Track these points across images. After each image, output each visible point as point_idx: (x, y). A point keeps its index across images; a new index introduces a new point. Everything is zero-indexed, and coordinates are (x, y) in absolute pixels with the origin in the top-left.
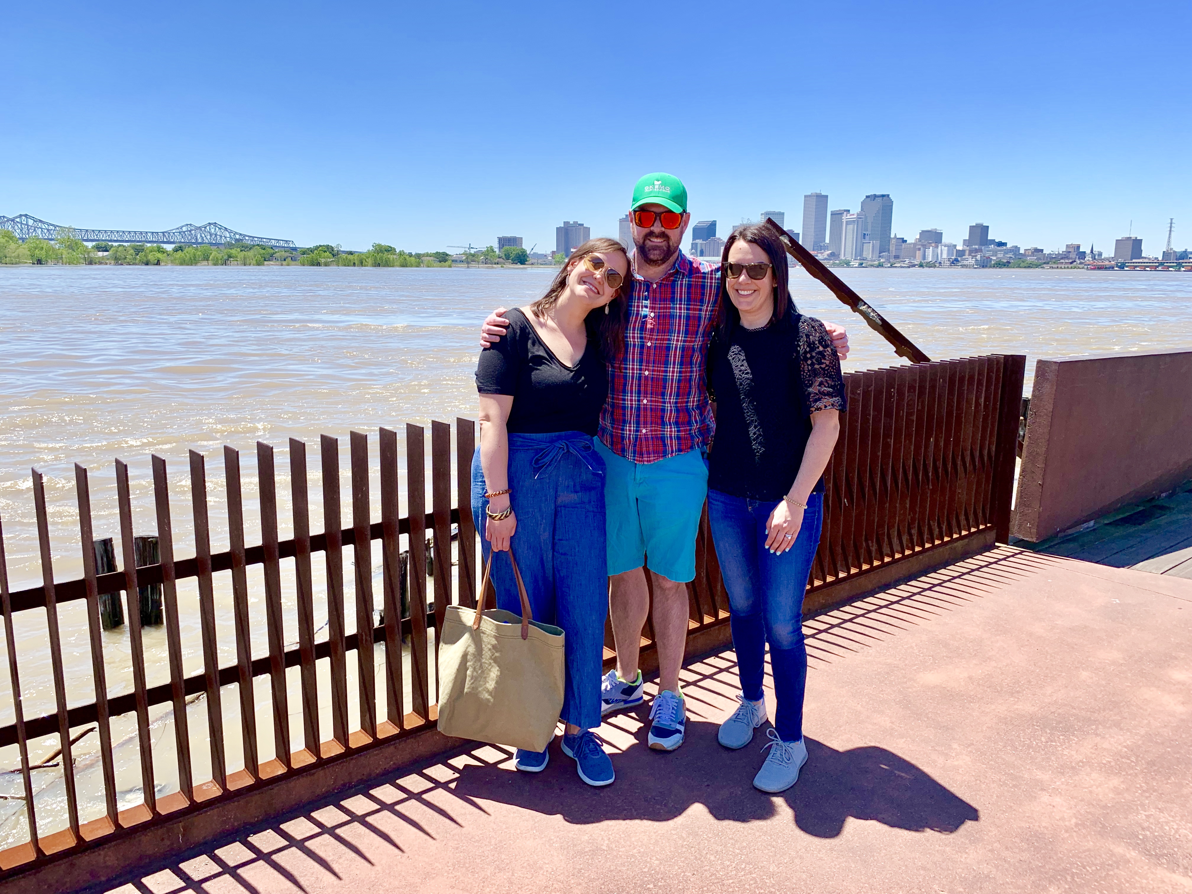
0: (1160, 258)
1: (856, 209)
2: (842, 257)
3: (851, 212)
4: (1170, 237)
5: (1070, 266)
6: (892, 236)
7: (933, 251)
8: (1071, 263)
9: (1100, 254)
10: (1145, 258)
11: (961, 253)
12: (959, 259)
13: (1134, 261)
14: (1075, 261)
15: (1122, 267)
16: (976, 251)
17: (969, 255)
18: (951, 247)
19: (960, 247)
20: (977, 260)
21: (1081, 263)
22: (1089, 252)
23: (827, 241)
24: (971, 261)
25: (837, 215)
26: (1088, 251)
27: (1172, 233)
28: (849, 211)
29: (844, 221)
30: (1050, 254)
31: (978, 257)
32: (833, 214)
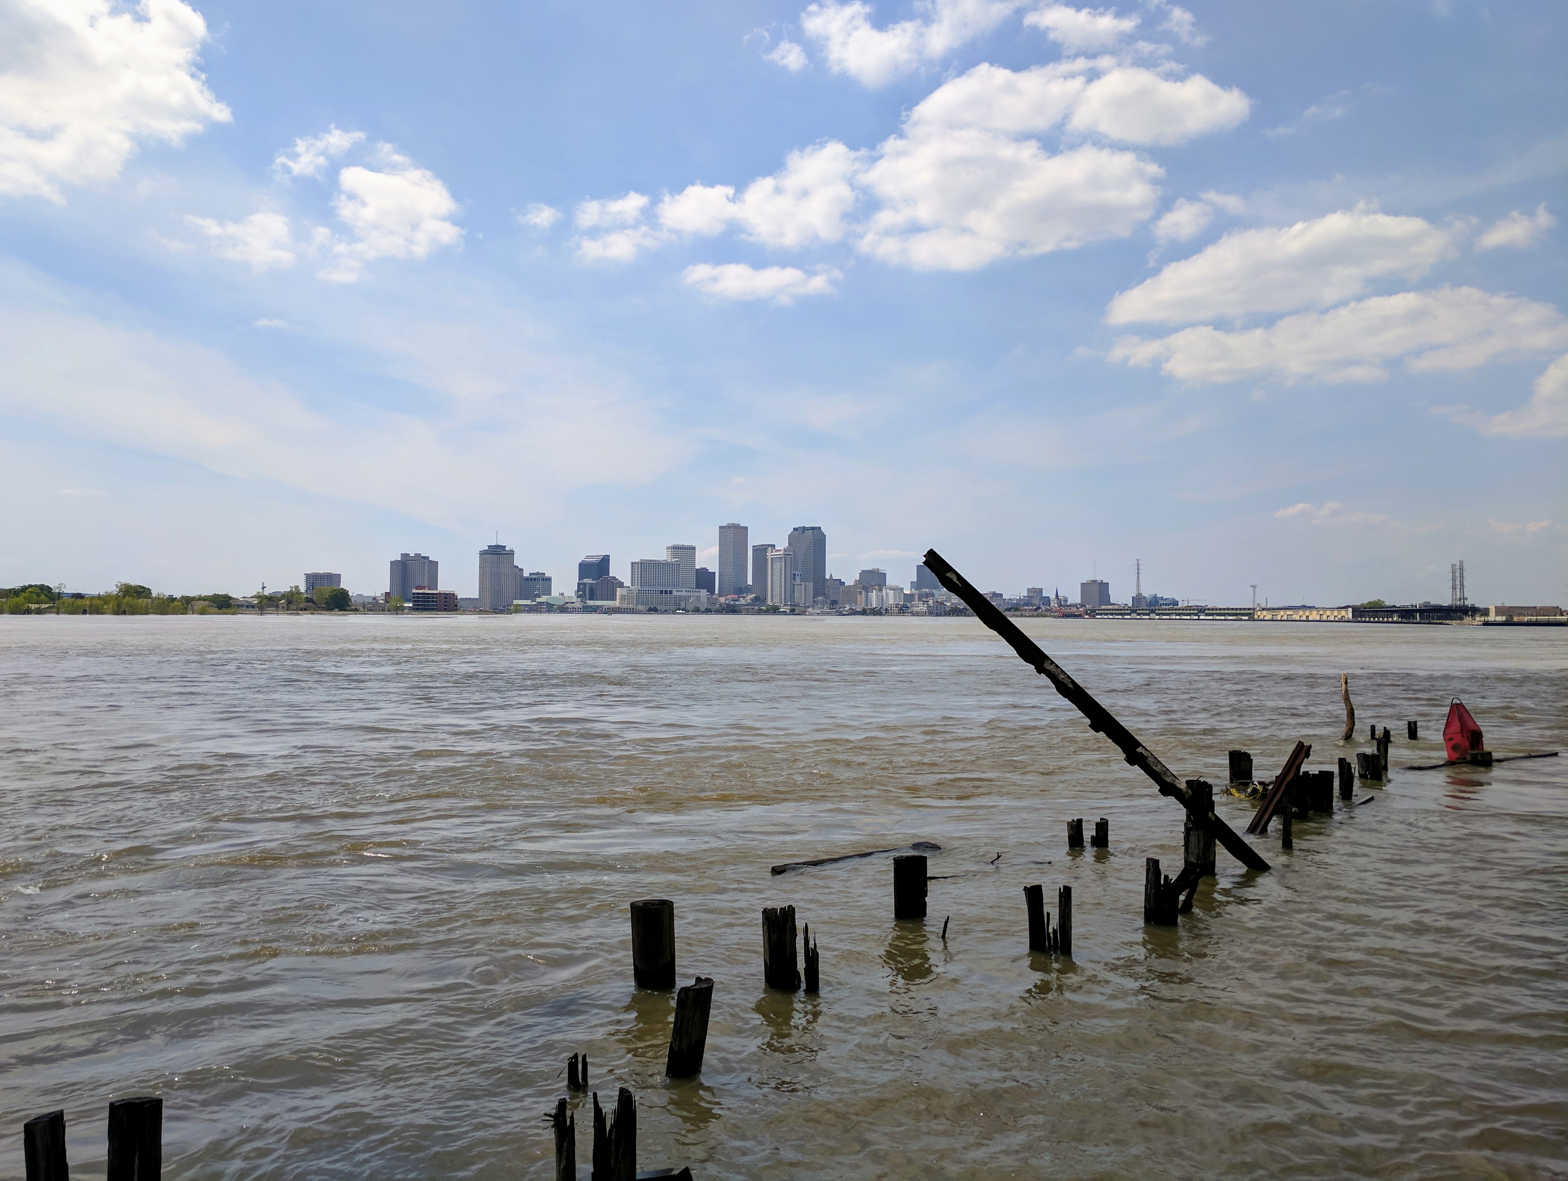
0: (1130, 604)
1: (782, 544)
2: (769, 602)
3: (777, 548)
4: (1138, 580)
5: (1035, 613)
6: (828, 577)
7: (877, 596)
8: (1036, 610)
9: (1066, 600)
10: (1114, 604)
11: (909, 598)
12: (909, 605)
13: (1103, 607)
14: (1040, 608)
15: (1092, 614)
16: (927, 595)
17: (919, 600)
18: (898, 590)
19: (907, 591)
20: (929, 606)
21: (1047, 610)
22: (1054, 597)
23: (750, 582)
24: (922, 608)
25: (761, 551)
26: (1052, 596)
27: (1141, 576)
28: (774, 546)
29: (769, 558)
30: (1010, 599)
31: (931, 602)
32: (756, 549)
